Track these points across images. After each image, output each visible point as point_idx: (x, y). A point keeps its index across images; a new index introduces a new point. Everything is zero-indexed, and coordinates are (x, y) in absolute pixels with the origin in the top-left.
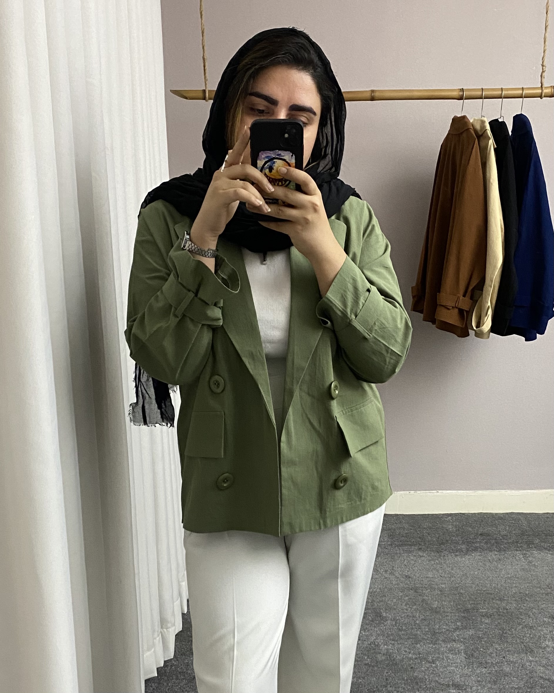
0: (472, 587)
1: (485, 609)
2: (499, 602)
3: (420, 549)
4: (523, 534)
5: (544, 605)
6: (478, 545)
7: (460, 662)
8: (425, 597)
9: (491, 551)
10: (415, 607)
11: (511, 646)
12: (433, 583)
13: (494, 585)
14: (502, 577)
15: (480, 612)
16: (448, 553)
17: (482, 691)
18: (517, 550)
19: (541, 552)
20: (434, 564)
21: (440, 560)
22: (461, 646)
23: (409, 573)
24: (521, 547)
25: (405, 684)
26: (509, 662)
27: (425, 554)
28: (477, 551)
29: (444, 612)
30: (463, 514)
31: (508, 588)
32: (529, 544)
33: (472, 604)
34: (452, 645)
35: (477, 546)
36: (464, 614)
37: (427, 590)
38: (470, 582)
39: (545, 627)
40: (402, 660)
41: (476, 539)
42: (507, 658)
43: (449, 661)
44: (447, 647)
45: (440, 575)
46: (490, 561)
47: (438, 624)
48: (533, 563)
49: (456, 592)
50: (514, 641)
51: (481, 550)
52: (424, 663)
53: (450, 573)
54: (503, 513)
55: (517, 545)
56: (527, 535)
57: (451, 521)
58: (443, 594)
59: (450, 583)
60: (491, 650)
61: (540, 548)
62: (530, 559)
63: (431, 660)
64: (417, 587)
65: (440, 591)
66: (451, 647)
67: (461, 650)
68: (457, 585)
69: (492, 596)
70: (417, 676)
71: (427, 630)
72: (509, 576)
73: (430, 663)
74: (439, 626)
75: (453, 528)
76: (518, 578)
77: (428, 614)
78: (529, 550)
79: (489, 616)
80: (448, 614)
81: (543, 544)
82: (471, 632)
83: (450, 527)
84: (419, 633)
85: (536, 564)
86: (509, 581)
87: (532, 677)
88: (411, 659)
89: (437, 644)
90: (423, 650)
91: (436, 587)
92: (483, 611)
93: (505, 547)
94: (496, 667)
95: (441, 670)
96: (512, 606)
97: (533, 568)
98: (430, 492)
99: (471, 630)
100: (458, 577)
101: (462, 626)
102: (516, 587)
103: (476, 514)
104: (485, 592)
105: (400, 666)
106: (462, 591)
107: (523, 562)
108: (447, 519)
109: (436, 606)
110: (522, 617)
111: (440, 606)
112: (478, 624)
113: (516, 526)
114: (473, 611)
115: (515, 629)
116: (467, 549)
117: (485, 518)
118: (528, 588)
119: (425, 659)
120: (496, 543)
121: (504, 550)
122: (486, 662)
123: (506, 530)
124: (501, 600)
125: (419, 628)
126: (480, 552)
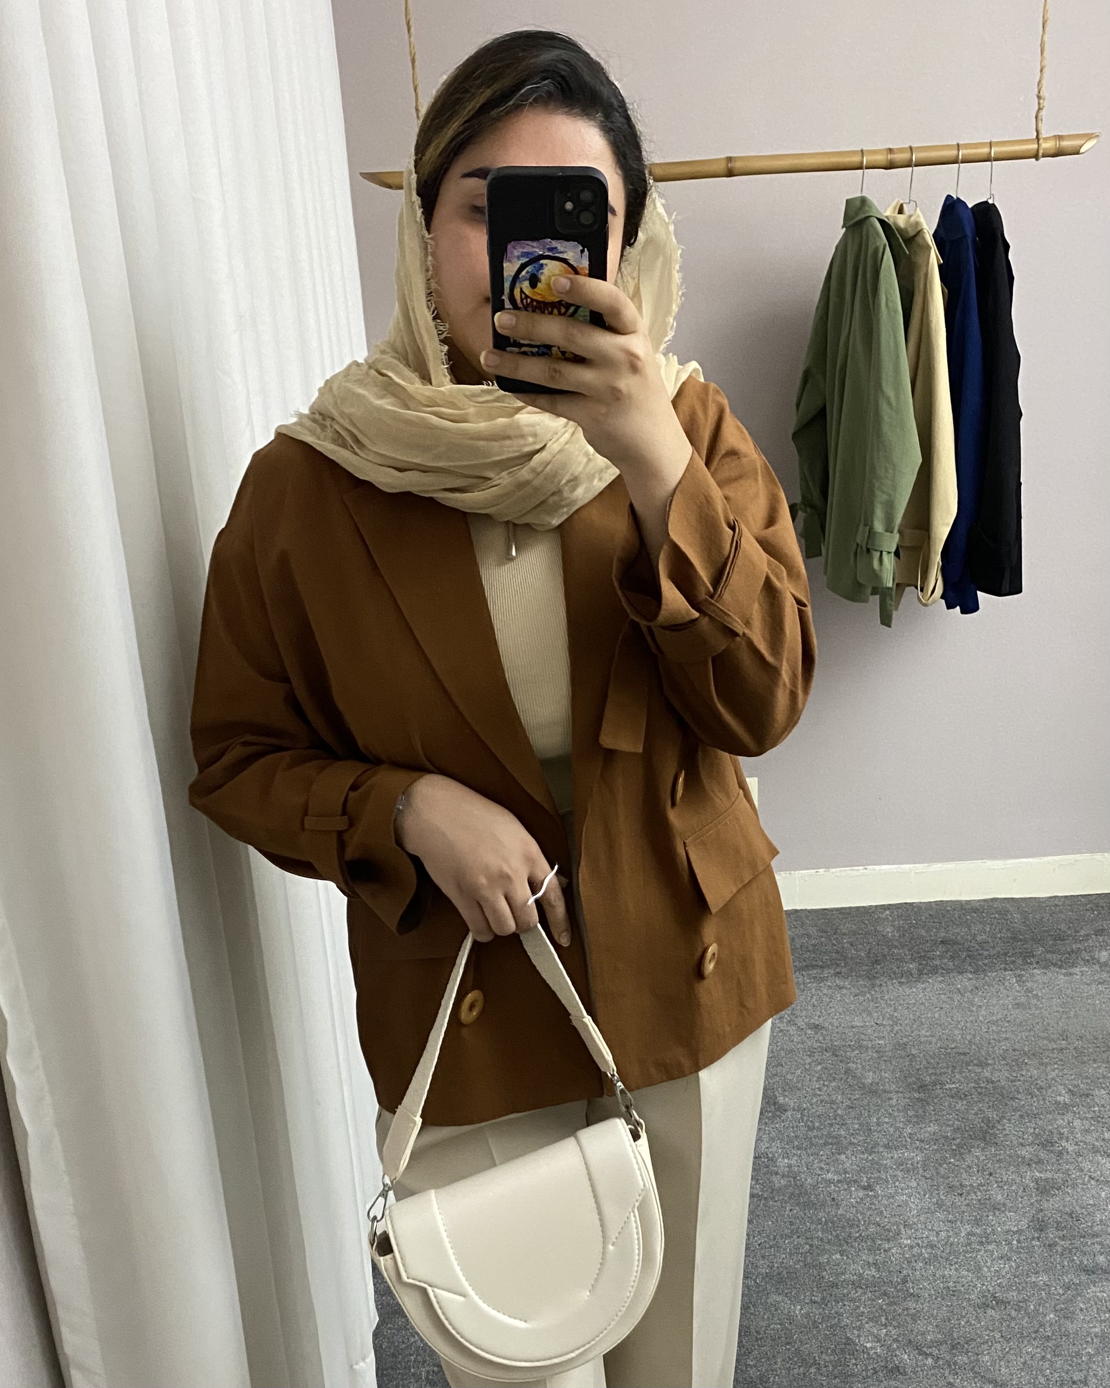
0: (931, 1043)
1: (954, 1083)
2: (978, 1070)
3: (839, 973)
4: (1015, 939)
5: (1057, 1071)
6: (938, 962)
7: (915, 1185)
8: (851, 1065)
9: (961, 973)
10: (834, 1084)
11: (1002, 1152)
12: (863, 1037)
13: (968, 1037)
14: (981, 1022)
15: (946, 1089)
16: (886, 979)
17: (956, 1240)
18: (1005, 970)
19: (1047, 972)
20: (864, 1001)
21: (873, 993)
22: (917, 1155)
23: (821, 1019)
24: (1013, 962)
25: (823, 1230)
26: (1001, 1184)
27: (847, 983)
28: (937, 973)
29: (885, 1091)
30: (911, 904)
31: (992, 1041)
32: (1027, 957)
33: (932, 1074)
34: (901, 1153)
35: (937, 965)
36: (920, 1093)
37: (853, 1050)
38: (928, 1034)
39: (1059, 1113)
40: (815, 1187)
41: (934, 951)
42: (997, 1176)
43: (897, 1184)
44: (892, 1158)
45: (876, 1021)
46: (959, 992)
47: (875, 1114)
48: (1035, 992)
49: (903, 1054)
50: (1008, 1143)
51: (944, 972)
52: (853, 1189)
53: (891, 1017)
54: (979, 901)
55: (1006, 960)
56: (1021, 940)
57: (891, 919)
58: (882, 1057)
59: (893, 1035)
60: (968, 1162)
61: (1046, 965)
62: (1029, 985)
63: (866, 1184)
64: (836, 1046)
65: (877, 1052)
66: (900, 1157)
67: (917, 1163)
68: (905, 1040)
69: (967, 1058)
70: (843, 1215)
71: (857, 1126)
72: (995, 1018)
73: (864, 1189)
74: (878, 1119)
75: (893, 931)
76: (1009, 1022)
77: (857, 1096)
78: (1025, 967)
79: (963, 1096)
80: (890, 1095)
81: (1049, 956)
82: (933, 1128)
83: (889, 930)
84: (843, 1133)
85: (1040, 994)
86: (994, 1028)
87: (1042, 1210)
88: (830, 1182)
89: (874, 1152)
90: (851, 1164)
91: (870, 1044)
92: (951, 1086)
93: (985, 965)
94: (979, 1194)
95: (885, 1202)
96: (1002, 1076)
97: (1034, 1001)
98: (852, 870)
99: (932, 1125)
100: (907, 1025)
101: (917, 1116)
102: (1006, 1039)
103: (933, 904)
104: (954, 1050)
105: (813, 1197)
106: (914, 1052)
107: (1018, 991)
108: (883, 916)
109: (870, 1081)
110: (1019, 1096)
111: (876, 1081)
112: (945, 1113)
113: (1003, 923)
114: (934, 1088)
115: (1009, 1120)
116: (919, 970)
117: (948, 911)
118: (1028, 1041)
119: (855, 1181)
120: (969, 956)
121: (984, 971)
122: (961, 1185)
123: (985, 932)
124: (982, 1064)
125: (842, 1124)
126: (942, 975)
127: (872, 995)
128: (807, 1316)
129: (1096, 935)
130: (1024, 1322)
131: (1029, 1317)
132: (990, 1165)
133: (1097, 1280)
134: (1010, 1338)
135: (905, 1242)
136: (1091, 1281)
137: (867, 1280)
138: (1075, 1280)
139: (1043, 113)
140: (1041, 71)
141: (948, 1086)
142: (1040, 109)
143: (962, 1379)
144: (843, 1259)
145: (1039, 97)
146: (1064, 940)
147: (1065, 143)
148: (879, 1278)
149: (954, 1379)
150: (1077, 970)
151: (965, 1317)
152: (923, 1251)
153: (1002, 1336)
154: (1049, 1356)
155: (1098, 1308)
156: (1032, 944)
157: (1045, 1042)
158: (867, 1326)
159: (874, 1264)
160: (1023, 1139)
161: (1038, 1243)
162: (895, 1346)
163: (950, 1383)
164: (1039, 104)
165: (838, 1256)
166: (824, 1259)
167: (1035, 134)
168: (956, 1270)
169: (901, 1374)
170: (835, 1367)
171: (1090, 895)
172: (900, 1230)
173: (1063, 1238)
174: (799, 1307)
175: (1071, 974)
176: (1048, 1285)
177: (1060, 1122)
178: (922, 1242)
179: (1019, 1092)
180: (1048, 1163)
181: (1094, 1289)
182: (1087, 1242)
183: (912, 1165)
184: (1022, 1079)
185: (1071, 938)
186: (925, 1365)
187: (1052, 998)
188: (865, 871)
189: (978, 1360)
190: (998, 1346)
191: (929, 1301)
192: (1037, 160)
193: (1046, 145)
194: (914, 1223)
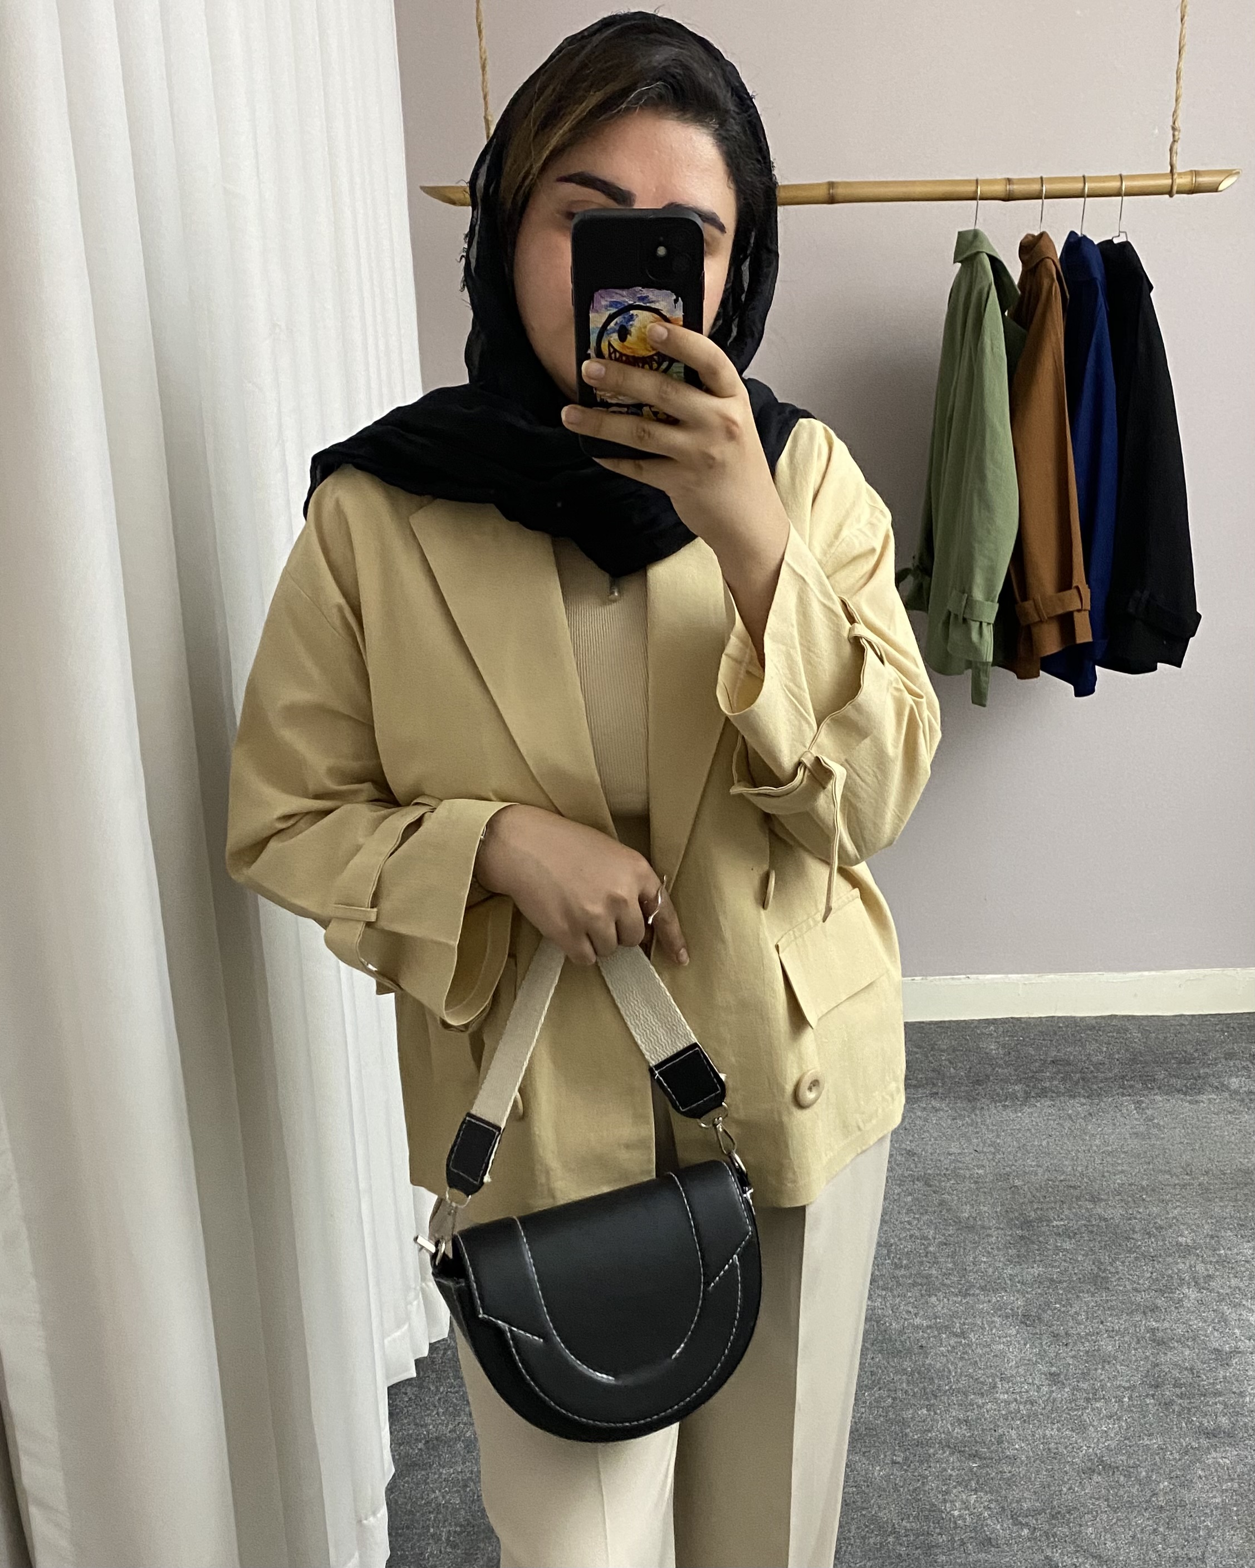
0: (1036, 1174)
1: (1062, 1220)
2: (1090, 1206)
4: (1134, 1060)
5: (1178, 1208)
6: (1047, 1084)
7: (1015, 1332)
8: (946, 1196)
9: (1072, 1097)
10: (926, 1217)
11: (1114, 1298)
12: (960, 1165)
13: (1079, 1169)
14: (1095, 1152)
15: (1053, 1227)
16: (988, 1102)
17: (1059, 1396)
18: (1123, 1095)
19: (1170, 1098)
20: (963, 1125)
21: (974, 1116)
22: (1017, 1299)
23: (913, 1145)
24: (1131, 1087)
25: (908, 1383)
26: (1111, 1333)
27: (943, 1105)
28: (1046, 1096)
29: (983, 1227)
30: (1019, 1019)
31: (1106, 1174)
32: (1149, 1082)
33: (1038, 1208)
34: (1000, 1297)
35: (1046, 1088)
36: (1022, 1230)
37: (948, 1180)
38: (1034, 1163)
39: (1179, 1256)
40: (901, 1332)
41: (1042, 1071)
42: (1108, 1324)
43: (994, 1331)
44: (989, 1301)
45: (975, 1148)
46: (1070, 1118)
47: (971, 1252)
48: (1156, 1121)
49: (1005, 1185)
50: (1121, 1288)
51: (1054, 1095)
52: (944, 1336)
53: (993, 1144)
54: (1096, 1018)
55: (1124, 1084)
56: (1141, 1062)
57: (995, 1034)
58: (981, 1188)
59: (994, 1164)
60: (1076, 1308)
61: (1170, 1091)
62: (1149, 1112)
63: (959, 1331)
64: (930, 1175)
65: (976, 1182)
66: (998, 1301)
67: (1018, 1308)
68: (1008, 1169)
69: (1077, 1193)
70: (930, 1365)
71: (950, 1265)
72: (1110, 1148)
73: (957, 1336)
74: (975, 1258)
75: (998, 1049)
76: (1125, 1152)
77: (951, 1232)
78: (1145, 1092)
79: (1071, 1235)
80: (989, 1232)
81: (1173, 1081)
82: (1037, 1270)
83: (993, 1047)
84: (934, 1272)
85: (1162, 1123)
86: (1109, 1159)
87: (1157, 1365)
88: (917, 1327)
89: (969, 1295)
90: (942, 1308)
91: (968, 1174)
92: (1058, 1223)
93: (1101, 1088)
94: (1087, 1344)
95: (979, 1351)
96: (1115, 1212)
97: (1155, 1131)
98: (953, 979)
99: (1035, 1265)
100: (1010, 1153)
101: (1018, 1256)
102: (1122, 1172)
103: (1044, 1020)
104: (1063, 1183)
105: (898, 1343)
106: (1017, 1183)
107: (1136, 1119)
108: (986, 1031)
109: (967, 1216)
110: (1135, 1236)
111: (974, 1215)
112: (1050, 1252)
113: (1121, 1043)
114: (1040, 1225)
115: (1123, 1262)
116: (1026, 1092)
117: (1060, 1027)
118: (1147, 1175)
119: (947, 1327)
120: (1083, 1079)
121: (1099, 1095)
122: (1066, 1334)
123: (1101, 1052)
124: (1095, 1200)
125: (934, 1263)
126: (1052, 1099)
127: (972, 1120)
128: (887, 1478)
129: (1226, 1059)
130: (1134, 1491)
131: (1140, 1484)
132: (1100, 1312)
133: (1218, 1445)
134: (1118, 1508)
135: (1002, 1397)
136: (1212, 1445)
137: (957, 1438)
138: (1194, 1444)
139: (1178, 146)
140: (1176, 100)
141: (1055, 1223)
142: (1174, 141)
143: (1062, 1554)
144: (930, 1415)
145: (1174, 129)
146: (1189, 1063)
147: (1203, 180)
148: (970, 1437)
149: (1053, 1553)
150: (1204, 1097)
151: (1066, 1483)
152: (1022, 1407)
153: (1109, 1506)
154: (1161, 1529)
155: (1219, 1477)
156: (1153, 1068)
157: (1168, 1176)
158: (954, 1491)
159: (965, 1421)
160: (1138, 1284)
161: (1152, 1401)
162: (986, 1515)
163: (1047, 1557)
164: (1174, 135)
165: (925, 1411)
166: (908, 1414)
167: (1169, 168)
168: (1059, 1430)
169: (993, 1546)
170: (917, 1536)
171: (1219, 1014)
172: (995, 1384)
173: (1181, 1396)
174: (878, 1468)
175: (1196, 1101)
176: (1162, 1449)
177: (1181, 1266)
178: (1021, 1397)
179: (1134, 1232)
180: (1166, 1311)
181: (1214, 1454)
182: (1208, 1402)
183: (1012, 1309)
184: (1139, 1216)
185: (1198, 1062)
186: (1020, 1536)
187: (1175, 1128)
188: (967, 980)
189: (1080, 1532)
190: (1104, 1517)
191: (1027, 1464)
192: (1171, 196)
193: (1180, 181)
194: (1012, 1376)
